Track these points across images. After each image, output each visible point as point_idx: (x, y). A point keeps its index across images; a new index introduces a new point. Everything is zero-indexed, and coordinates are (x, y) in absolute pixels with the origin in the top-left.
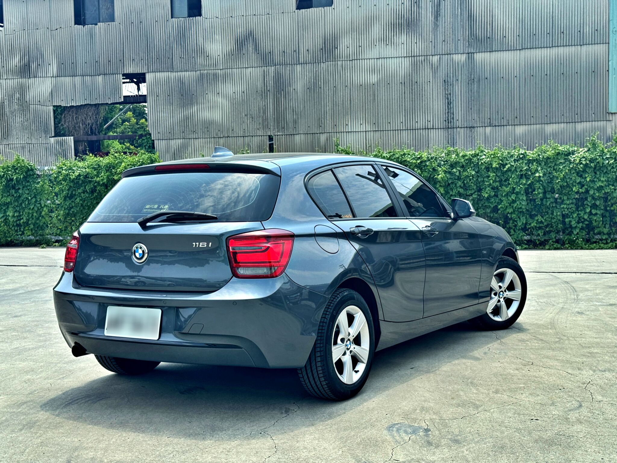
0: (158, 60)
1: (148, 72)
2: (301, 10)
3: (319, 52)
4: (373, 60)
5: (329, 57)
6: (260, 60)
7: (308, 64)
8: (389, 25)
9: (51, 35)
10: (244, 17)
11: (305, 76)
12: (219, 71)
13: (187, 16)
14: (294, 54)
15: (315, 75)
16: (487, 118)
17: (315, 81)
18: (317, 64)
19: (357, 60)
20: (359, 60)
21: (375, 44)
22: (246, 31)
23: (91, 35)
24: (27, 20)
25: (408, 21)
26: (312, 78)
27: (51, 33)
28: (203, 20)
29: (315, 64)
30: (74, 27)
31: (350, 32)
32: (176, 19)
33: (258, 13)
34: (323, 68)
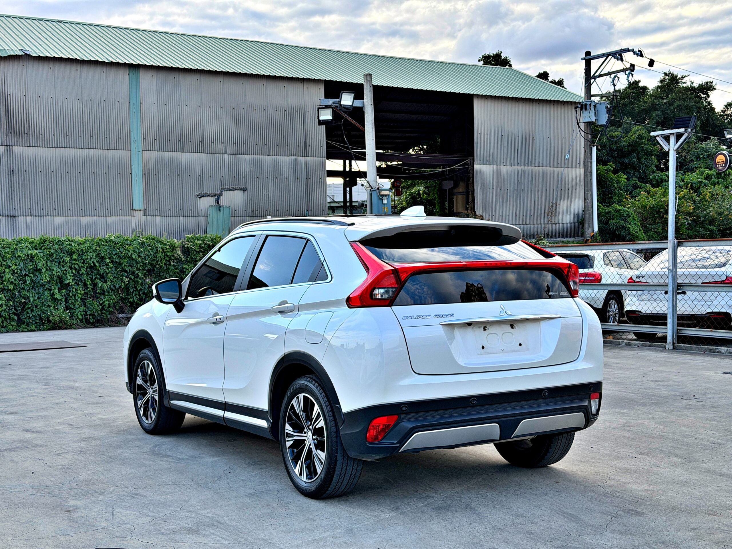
16: (28, 209)
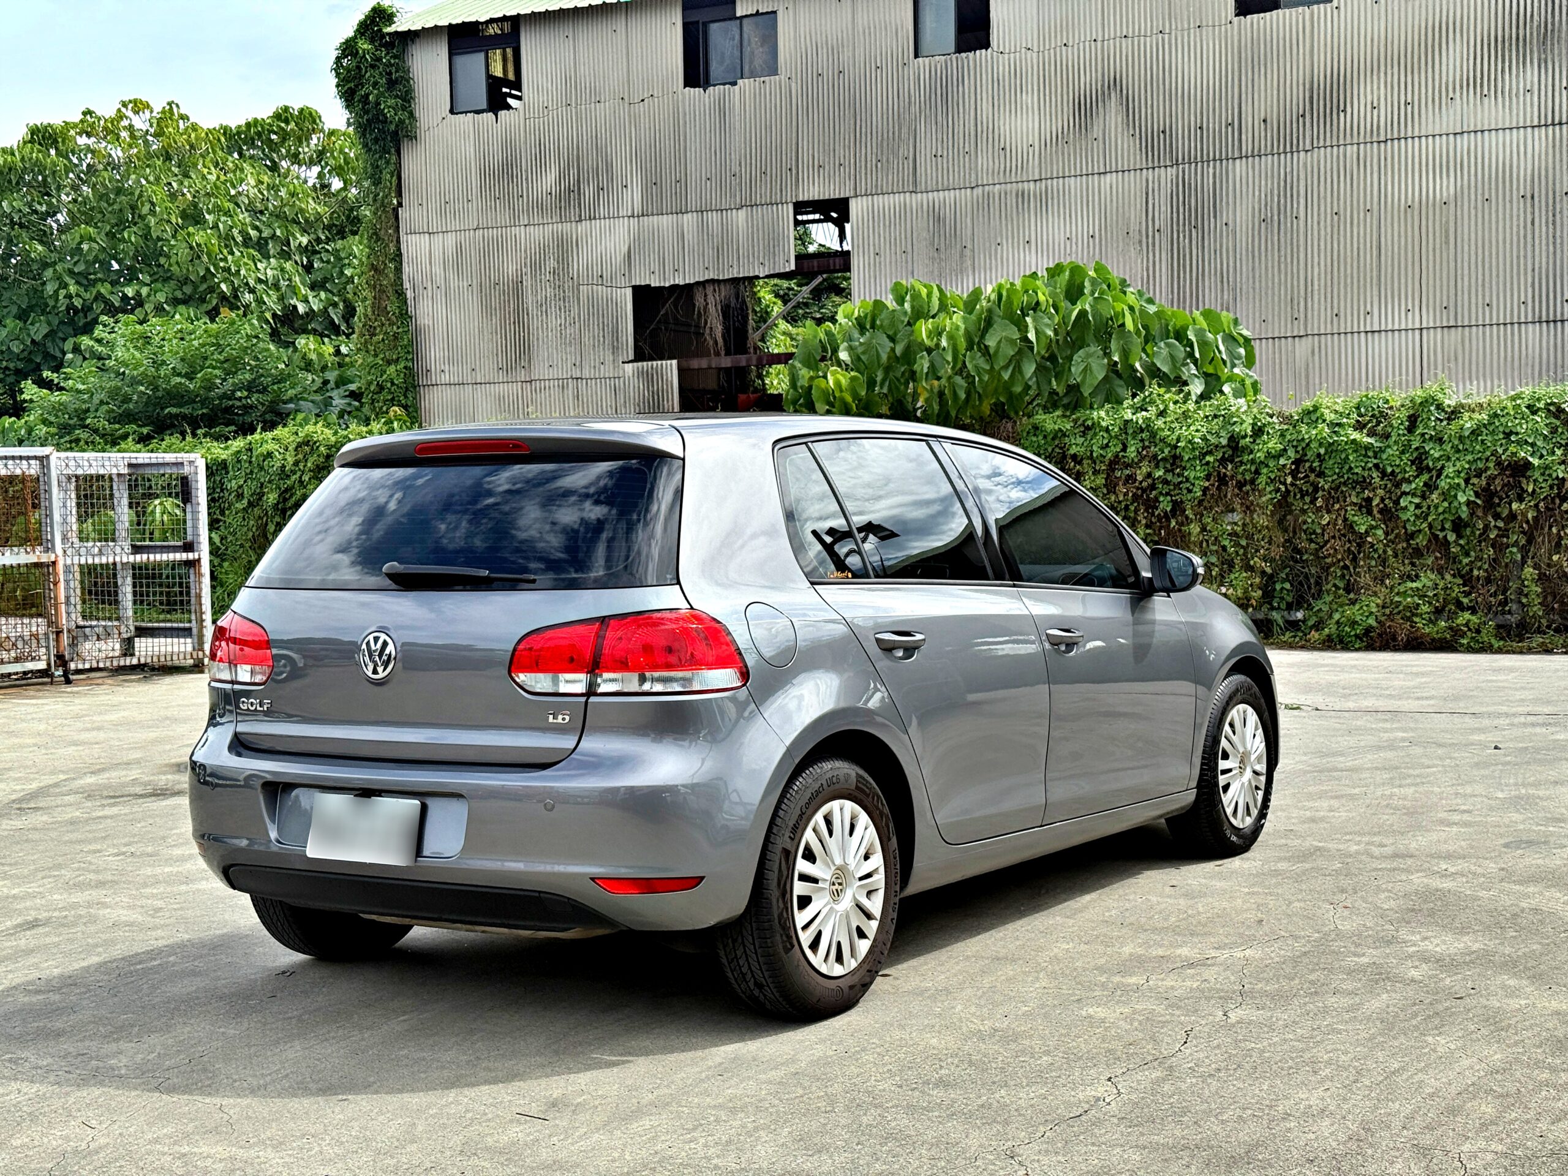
0: (879, 165)
1: (856, 196)
2: (1249, 17)
3: (1295, 125)
4: (1444, 137)
5: (1322, 137)
6: (1138, 152)
7: (1263, 157)
8: (1489, 45)
9: (630, 116)
10: (1099, 44)
11: (1257, 188)
12: (1032, 183)
13: (953, 50)
14: (1227, 133)
15: (1282, 184)
17: (1282, 201)
18: (1289, 155)
19: (1399, 139)
20: (1406, 139)
21: (1451, 95)
22: (1103, 81)
23: (722, 110)
24: (576, 82)
25: (1543, 30)
26: (1276, 192)
27: (629, 112)
28: (992, 58)
29: (1282, 156)
30: (683, 94)
31: (1382, 68)
32: (927, 60)
33: (1133, 32)
34: (1305, 164)
